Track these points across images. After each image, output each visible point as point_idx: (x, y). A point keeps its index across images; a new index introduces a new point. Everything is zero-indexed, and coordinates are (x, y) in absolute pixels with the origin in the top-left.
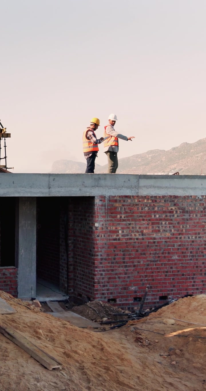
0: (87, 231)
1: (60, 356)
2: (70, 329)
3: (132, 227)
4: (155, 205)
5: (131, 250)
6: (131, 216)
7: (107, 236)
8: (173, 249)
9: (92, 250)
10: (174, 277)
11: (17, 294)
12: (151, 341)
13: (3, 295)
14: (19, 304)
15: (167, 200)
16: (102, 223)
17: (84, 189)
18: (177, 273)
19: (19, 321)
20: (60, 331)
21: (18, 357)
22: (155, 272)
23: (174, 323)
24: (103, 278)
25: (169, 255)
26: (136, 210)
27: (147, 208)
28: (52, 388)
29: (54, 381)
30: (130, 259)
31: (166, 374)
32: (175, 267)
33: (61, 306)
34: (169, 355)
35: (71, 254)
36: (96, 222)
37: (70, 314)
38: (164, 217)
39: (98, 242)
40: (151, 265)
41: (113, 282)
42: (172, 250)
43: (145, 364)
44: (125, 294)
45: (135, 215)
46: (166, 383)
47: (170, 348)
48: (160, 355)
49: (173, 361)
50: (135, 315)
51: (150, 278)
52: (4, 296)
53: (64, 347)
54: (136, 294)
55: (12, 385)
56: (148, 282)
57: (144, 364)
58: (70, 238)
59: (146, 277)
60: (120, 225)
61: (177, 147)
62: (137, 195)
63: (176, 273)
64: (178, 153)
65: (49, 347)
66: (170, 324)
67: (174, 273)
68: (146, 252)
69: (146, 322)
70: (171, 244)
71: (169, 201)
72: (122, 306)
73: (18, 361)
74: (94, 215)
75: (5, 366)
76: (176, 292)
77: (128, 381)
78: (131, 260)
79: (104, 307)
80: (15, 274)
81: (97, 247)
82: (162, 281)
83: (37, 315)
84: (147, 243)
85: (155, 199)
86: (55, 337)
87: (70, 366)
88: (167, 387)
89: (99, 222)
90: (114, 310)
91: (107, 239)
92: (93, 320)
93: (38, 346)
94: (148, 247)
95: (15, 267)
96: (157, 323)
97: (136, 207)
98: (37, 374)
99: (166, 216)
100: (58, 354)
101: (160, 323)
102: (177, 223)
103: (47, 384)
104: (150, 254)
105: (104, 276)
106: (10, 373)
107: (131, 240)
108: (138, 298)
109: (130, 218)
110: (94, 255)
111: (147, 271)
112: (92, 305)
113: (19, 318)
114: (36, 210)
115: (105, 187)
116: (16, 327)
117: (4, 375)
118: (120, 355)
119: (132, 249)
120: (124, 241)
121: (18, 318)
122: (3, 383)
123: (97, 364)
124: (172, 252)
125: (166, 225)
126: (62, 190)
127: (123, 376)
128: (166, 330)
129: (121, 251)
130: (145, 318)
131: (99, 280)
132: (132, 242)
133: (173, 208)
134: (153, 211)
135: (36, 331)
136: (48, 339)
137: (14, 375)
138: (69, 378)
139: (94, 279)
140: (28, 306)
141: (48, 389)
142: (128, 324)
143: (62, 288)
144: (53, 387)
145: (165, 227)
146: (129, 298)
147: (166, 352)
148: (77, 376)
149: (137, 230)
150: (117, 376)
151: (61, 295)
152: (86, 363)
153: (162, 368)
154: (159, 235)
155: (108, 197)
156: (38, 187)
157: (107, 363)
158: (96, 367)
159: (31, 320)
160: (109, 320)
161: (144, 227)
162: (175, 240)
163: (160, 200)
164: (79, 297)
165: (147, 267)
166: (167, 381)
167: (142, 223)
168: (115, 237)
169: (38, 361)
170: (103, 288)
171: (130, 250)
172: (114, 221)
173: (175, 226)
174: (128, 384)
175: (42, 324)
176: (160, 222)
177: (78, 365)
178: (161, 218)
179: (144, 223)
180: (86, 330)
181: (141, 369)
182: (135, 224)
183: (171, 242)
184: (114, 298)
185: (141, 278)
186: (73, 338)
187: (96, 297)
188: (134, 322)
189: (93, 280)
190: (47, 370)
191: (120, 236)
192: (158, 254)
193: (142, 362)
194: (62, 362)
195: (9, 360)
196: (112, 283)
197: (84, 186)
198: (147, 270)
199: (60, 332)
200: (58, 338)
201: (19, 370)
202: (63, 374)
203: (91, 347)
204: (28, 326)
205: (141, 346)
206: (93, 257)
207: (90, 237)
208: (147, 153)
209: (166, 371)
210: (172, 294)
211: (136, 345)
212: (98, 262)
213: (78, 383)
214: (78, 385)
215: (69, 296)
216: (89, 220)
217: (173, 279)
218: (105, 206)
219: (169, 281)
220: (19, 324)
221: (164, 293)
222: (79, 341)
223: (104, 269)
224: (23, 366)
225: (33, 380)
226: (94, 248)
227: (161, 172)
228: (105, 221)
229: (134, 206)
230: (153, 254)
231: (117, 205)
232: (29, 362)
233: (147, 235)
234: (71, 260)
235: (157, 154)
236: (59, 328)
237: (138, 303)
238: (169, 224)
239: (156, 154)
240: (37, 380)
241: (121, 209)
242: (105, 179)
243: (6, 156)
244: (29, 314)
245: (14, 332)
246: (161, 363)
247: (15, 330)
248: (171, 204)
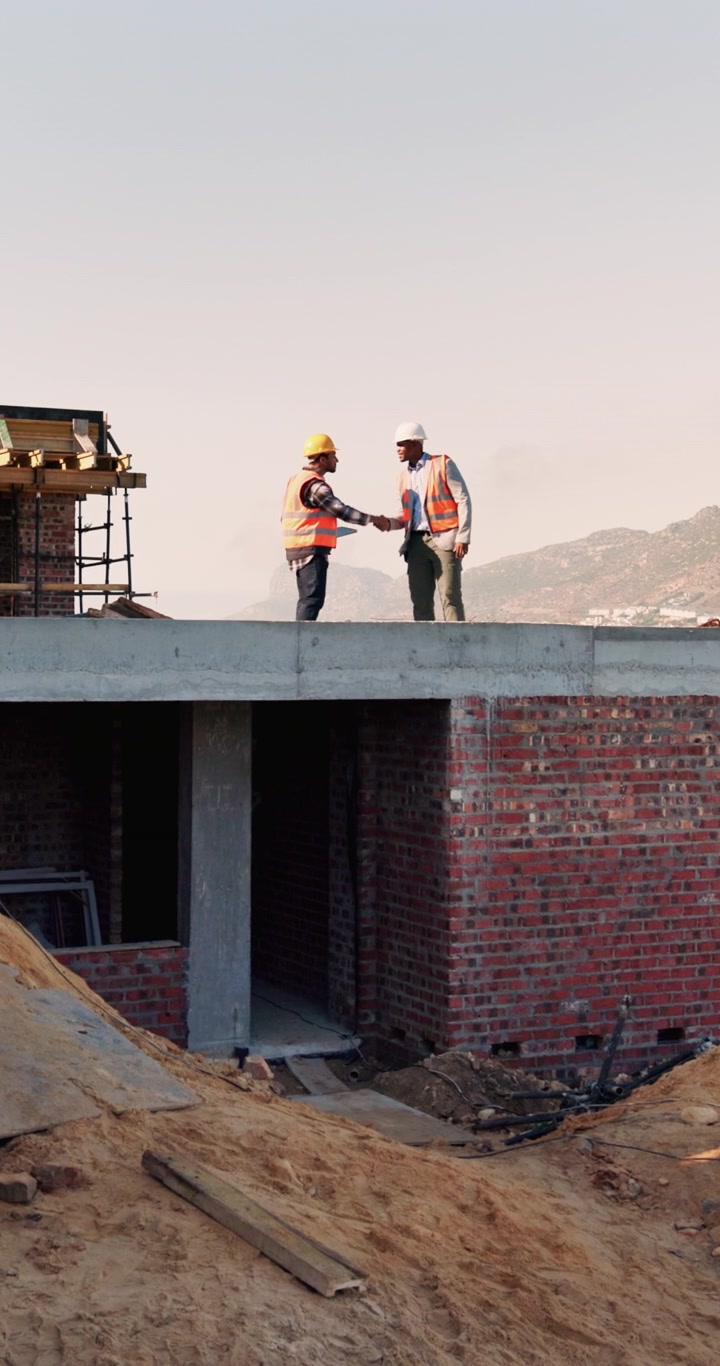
0: (424, 815)
1: (357, 1248)
2: (382, 1152)
3: (572, 802)
4: (646, 726)
5: (569, 877)
6: (569, 765)
7: (490, 832)
8: (700, 872)
9: (441, 879)
10: (705, 965)
11: (187, 1036)
12: (645, 1183)
13: (148, 1045)
14: (203, 1072)
15: (682, 709)
16: (472, 789)
17: (416, 676)
18: (714, 952)
19: (212, 1132)
20: (351, 1162)
21: (217, 1257)
22: (645, 948)
23: (715, 1120)
24: (477, 975)
25: (689, 893)
26: (585, 746)
27: (618, 739)
28: (339, 1356)
29: (345, 1335)
30: (564, 909)
31: (697, 1289)
32: (708, 931)
33: (335, 1073)
34: (704, 1226)
35: (369, 894)
36: (455, 784)
37: (367, 1100)
38: (675, 767)
39: (459, 852)
40: (633, 926)
41: (510, 986)
42: (697, 875)
43: (631, 1258)
44: (549, 1027)
45: (582, 760)
46: (700, 1318)
47: (705, 1202)
48: (677, 1228)
49: (716, 1247)
50: (585, 1097)
51: (629, 970)
52: (152, 1047)
53: (368, 1215)
54: (584, 1024)
55: (204, 1354)
56: (623, 983)
57: (628, 1261)
58: (365, 839)
59: (614, 969)
60: (534, 794)
61: (687, 523)
62: (586, 694)
63: (710, 953)
64: (690, 542)
65: (318, 1217)
66: (702, 1124)
67: (705, 953)
68: (616, 884)
69: (624, 1118)
70: (694, 856)
71: (688, 713)
72: (539, 1065)
73: (217, 1270)
74: (448, 763)
75: (176, 1291)
76: (711, 1013)
77: (579, 1318)
78: (568, 912)
79: (481, 1073)
80: (180, 968)
81: (458, 869)
82: (666, 980)
83: (272, 1108)
84: (620, 853)
85: (644, 707)
86: (334, 1182)
87: (394, 1278)
88: (703, 1333)
89: (464, 786)
90: (514, 1082)
91: (491, 842)
92: (446, 1118)
93: (282, 1215)
94: (621, 868)
95: (178, 944)
96: (663, 1121)
97: (584, 733)
98: (287, 1313)
99: (681, 764)
100: (351, 1240)
101: (672, 1120)
102: (713, 787)
103: (320, 1345)
104: (630, 889)
105: (482, 966)
106: (195, 1313)
107: (569, 845)
108: (590, 1036)
109: (565, 772)
110: (449, 896)
111: (619, 946)
112: (442, 1067)
113: (211, 1123)
114: (249, 746)
115: (485, 666)
116: (204, 1155)
117: (173, 1321)
118: (548, 1235)
119: (572, 874)
120: (546, 848)
121: (207, 1123)
122: (174, 1351)
123: (480, 1268)
124: (697, 882)
125: (678, 794)
126: (341, 676)
127: (564, 1304)
128: (691, 1144)
129: (537, 882)
130: (618, 1106)
131: (464, 982)
132: (570, 851)
133: (703, 737)
134: (638, 746)
135: (270, 1165)
136: (313, 1191)
137: (207, 1321)
138: (391, 1322)
139: (445, 977)
140: (230, 1079)
141: (324, 1363)
142: (564, 1127)
143: (337, 1009)
144: (342, 1355)
145: (677, 799)
146: (561, 1039)
147: (693, 1215)
148: (417, 1311)
149: (586, 811)
150: (545, 1305)
151: (335, 1034)
152: (442, 1268)
153: (685, 1270)
154: (658, 825)
155: (493, 701)
156: (259, 668)
157: (508, 1264)
158: (474, 1277)
159: (252, 1127)
160: (499, 1116)
161: (611, 801)
162: (706, 842)
163: (662, 710)
164: (394, 1041)
165: (620, 933)
166: (702, 1312)
167: (604, 787)
168: (515, 835)
169: (287, 1267)
170: (478, 1009)
171: (566, 880)
172: (515, 781)
173: (709, 797)
174: (582, 1329)
175: (291, 1139)
176: (661, 783)
177: (416, 1273)
178: (664, 770)
179: (610, 788)
180: (434, 1155)
181: (619, 1278)
182: (582, 791)
183: (695, 848)
184: (513, 1041)
185: (600, 970)
186: (394, 1182)
187: (453, 1039)
188: (584, 1120)
189: (442, 982)
190: (315, 1296)
191: (533, 832)
192: (653, 890)
193: (621, 1255)
194: (365, 1267)
195: (187, 1269)
196: (507, 992)
197: (415, 665)
198: (620, 943)
199: (351, 1165)
200: (346, 1187)
201: (226, 1302)
202: (370, 1308)
203: (454, 1211)
204: (244, 1149)
205: (613, 1199)
206: (443, 905)
207: (433, 837)
208: (588, 539)
209: (696, 1280)
210: (699, 1021)
211: (599, 1198)
212: (461, 919)
213: (423, 1335)
214: (422, 1342)
215: (360, 1037)
216: (431, 780)
217: (702, 972)
218: (484, 731)
219: (690, 979)
220: (211, 1144)
221: (672, 1018)
222: (414, 1191)
223: (480, 943)
224: (236, 1289)
225: (274, 1334)
226: (447, 874)
227: (636, 603)
228: (485, 781)
229: (579, 730)
230: (640, 890)
231: (523, 727)
232: (255, 1273)
233: (619, 829)
234: (367, 913)
235: (622, 545)
236: (347, 1151)
237: (590, 1055)
238: (690, 788)
239: (619, 545)
240: (288, 1333)
241: (537, 741)
242: (484, 640)
243: (131, 553)
244: (243, 1106)
245: (198, 1172)
246: (681, 1255)
247: (202, 1164)
248: (695, 724)
